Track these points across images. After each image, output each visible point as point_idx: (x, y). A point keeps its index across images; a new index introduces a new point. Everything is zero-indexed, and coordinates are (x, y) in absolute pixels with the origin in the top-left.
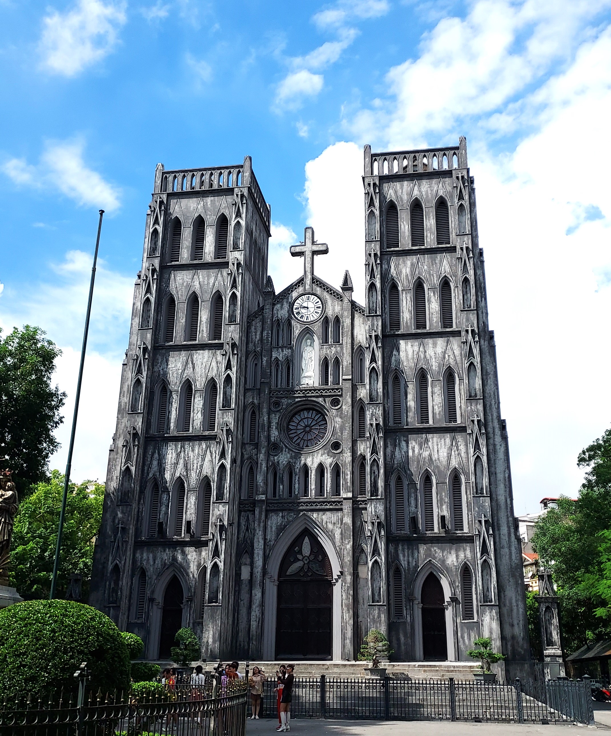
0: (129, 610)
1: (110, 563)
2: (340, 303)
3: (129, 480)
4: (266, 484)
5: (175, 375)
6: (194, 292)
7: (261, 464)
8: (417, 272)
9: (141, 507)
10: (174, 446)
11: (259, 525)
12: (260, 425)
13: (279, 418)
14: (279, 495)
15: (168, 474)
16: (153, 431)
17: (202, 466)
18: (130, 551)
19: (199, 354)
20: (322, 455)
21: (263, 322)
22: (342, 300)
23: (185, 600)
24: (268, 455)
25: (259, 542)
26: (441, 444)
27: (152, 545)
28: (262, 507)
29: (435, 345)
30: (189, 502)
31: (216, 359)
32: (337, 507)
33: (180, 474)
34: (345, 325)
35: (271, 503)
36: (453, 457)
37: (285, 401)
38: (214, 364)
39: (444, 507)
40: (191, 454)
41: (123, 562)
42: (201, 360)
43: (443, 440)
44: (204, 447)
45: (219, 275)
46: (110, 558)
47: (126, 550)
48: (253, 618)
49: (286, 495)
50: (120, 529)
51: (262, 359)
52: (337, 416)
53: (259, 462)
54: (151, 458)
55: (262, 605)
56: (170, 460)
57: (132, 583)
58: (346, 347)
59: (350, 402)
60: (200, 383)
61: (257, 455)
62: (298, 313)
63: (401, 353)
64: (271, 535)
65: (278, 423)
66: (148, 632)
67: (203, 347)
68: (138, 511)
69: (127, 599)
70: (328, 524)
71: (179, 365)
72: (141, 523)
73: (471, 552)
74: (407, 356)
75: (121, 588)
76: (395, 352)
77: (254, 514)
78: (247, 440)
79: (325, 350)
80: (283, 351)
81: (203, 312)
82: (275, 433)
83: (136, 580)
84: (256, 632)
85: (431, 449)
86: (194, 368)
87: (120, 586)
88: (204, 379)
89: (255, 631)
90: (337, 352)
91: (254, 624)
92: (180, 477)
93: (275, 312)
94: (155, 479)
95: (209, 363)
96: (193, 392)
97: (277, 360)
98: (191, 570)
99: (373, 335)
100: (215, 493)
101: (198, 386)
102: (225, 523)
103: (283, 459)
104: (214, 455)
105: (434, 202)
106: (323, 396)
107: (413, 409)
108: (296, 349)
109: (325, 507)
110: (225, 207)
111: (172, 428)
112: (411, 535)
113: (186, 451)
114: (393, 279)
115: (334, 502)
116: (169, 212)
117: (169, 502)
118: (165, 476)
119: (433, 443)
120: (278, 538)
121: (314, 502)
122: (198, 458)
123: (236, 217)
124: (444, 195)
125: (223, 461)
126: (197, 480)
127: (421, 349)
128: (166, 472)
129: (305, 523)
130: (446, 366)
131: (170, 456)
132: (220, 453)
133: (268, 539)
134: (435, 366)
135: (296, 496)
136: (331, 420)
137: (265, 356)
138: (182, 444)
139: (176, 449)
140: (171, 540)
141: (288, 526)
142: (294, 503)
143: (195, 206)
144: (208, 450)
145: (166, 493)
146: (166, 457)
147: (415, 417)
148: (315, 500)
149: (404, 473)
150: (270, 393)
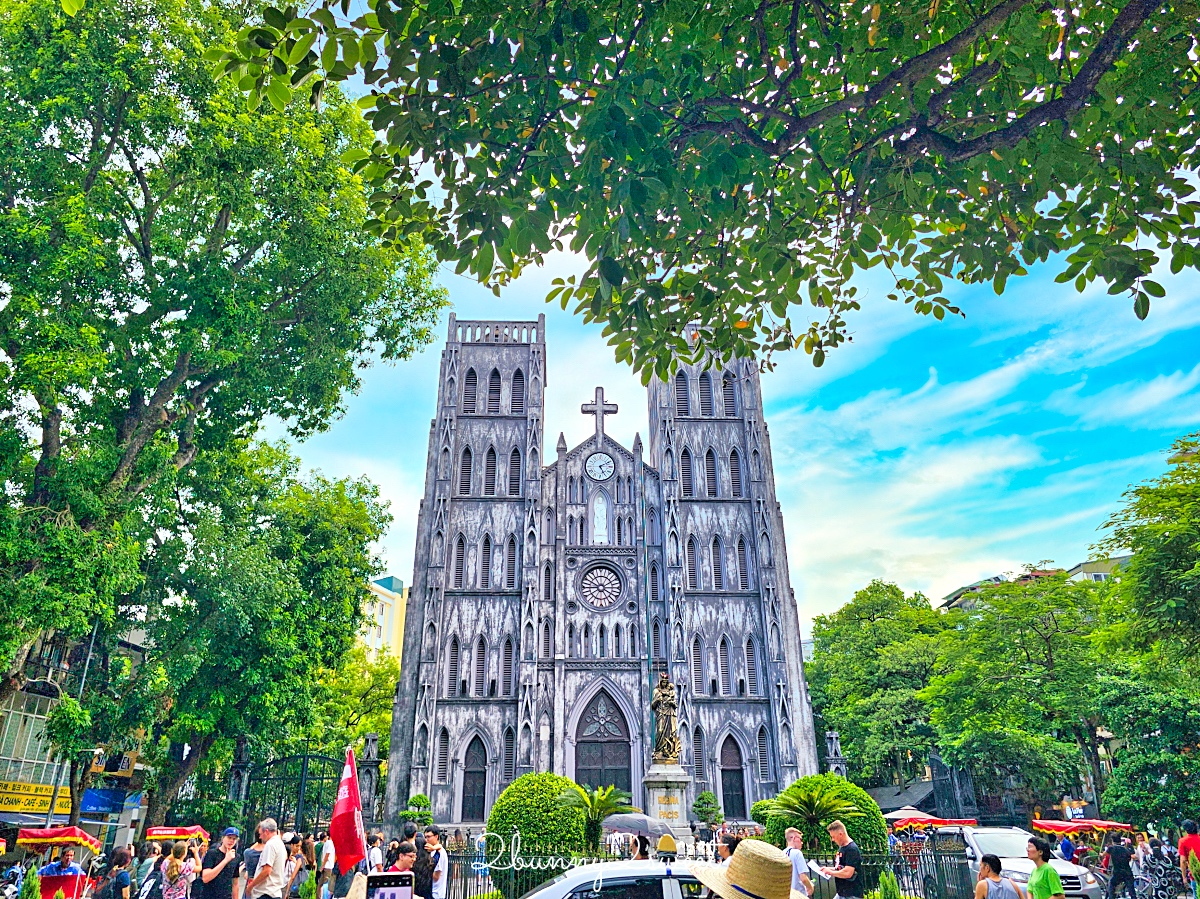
0: (432, 771)
1: (416, 723)
2: (631, 463)
3: (432, 637)
4: (564, 643)
5: (474, 528)
6: (491, 445)
7: (559, 622)
8: (708, 441)
9: (441, 664)
10: (474, 603)
11: (559, 684)
12: (556, 583)
13: (574, 576)
14: (577, 655)
15: (469, 631)
16: (452, 586)
17: (503, 623)
19: (498, 508)
20: (618, 615)
21: (557, 477)
22: (633, 461)
23: (489, 761)
24: (565, 613)
25: (559, 702)
26: (736, 609)
27: (454, 704)
28: (561, 666)
29: (727, 513)
30: (490, 662)
31: (515, 515)
32: (635, 668)
33: (482, 631)
34: (638, 485)
35: (569, 663)
36: (748, 623)
37: (580, 559)
38: (513, 519)
39: (741, 672)
40: (492, 611)
41: (430, 722)
42: (500, 515)
43: (737, 606)
44: (505, 602)
45: (517, 430)
46: (417, 717)
47: (433, 709)
49: (583, 656)
50: (426, 687)
51: (557, 516)
52: (632, 576)
53: (557, 620)
54: (451, 613)
56: (470, 617)
57: (434, 743)
58: (639, 508)
60: (499, 538)
61: (554, 613)
62: (591, 471)
63: (695, 518)
64: (570, 695)
65: (573, 581)
66: (453, 795)
67: (502, 500)
68: (439, 669)
70: (626, 684)
71: (478, 519)
72: (441, 682)
73: (766, 715)
74: (702, 523)
75: (430, 749)
76: (690, 517)
77: (553, 674)
78: (542, 598)
79: (618, 510)
80: (577, 509)
81: (501, 465)
82: (571, 593)
83: (438, 740)
85: (727, 613)
86: (493, 523)
87: (428, 747)
88: (503, 534)
90: (630, 513)
92: (481, 634)
93: (568, 468)
94: (455, 636)
95: (508, 518)
96: (492, 547)
97: (571, 517)
98: (495, 731)
99: (672, 499)
100: (522, 652)
101: (498, 541)
102: (535, 684)
103: (580, 618)
104: (516, 613)
105: (722, 375)
106: (617, 555)
107: (709, 573)
108: (590, 505)
109: (623, 668)
110: (521, 362)
111: (472, 583)
112: (711, 698)
113: (487, 608)
114: (686, 446)
115: (632, 663)
116: (463, 361)
117: (470, 660)
118: (466, 633)
119: (729, 608)
120: (576, 697)
121: (613, 663)
122: (499, 615)
123: (533, 373)
124: (730, 370)
125: (530, 620)
126: (499, 637)
127: (715, 515)
128: (466, 629)
129: (602, 684)
130: (739, 533)
131: (470, 612)
132: (526, 612)
133: (568, 699)
134: (728, 533)
135: (594, 656)
136: (626, 580)
137: (559, 512)
138: (482, 600)
139: (476, 605)
140: (474, 699)
141: (586, 687)
142: (593, 663)
143: (490, 358)
144: (509, 608)
145: (467, 651)
146: (466, 613)
147: (711, 582)
148: (613, 660)
149: (703, 637)
150: (566, 550)
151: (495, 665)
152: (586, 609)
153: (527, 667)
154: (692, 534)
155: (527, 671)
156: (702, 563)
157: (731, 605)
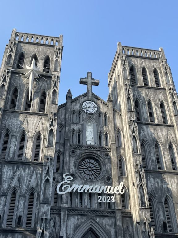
2: (107, 107)
4: (67, 197)
5: (16, 127)
8: (148, 97)
10: (12, 168)
11: (64, 223)
12: (64, 163)
13: (75, 160)
14: (76, 206)
15: (7, 185)
17: (29, 181)
19: (32, 118)
20: (101, 183)
21: (66, 110)
22: (107, 106)
26: (172, 181)
28: (65, 211)
29: (162, 131)
30: (19, 204)
31: (42, 122)
32: (111, 215)
33: (15, 185)
34: (110, 117)
35: (70, 210)
37: (78, 152)
38: (40, 124)
40: (23, 173)
42: (32, 121)
43: (173, 179)
44: (32, 169)
45: (45, 82)
49: (79, 206)
51: (65, 128)
52: (108, 162)
56: (8, 176)
58: (112, 128)
59: (116, 156)
60: (31, 132)
61: (62, 179)
62: (85, 109)
63: (145, 132)
64: (71, 231)
65: (74, 163)
67: (34, 114)
70: (106, 225)
74: (148, 135)
76: (142, 131)
77: (60, 216)
79: (100, 128)
80: (77, 126)
82: (72, 168)
85: (167, 183)
86: (28, 125)
88: (34, 132)
90: (106, 130)
92: (14, 187)
93: (72, 106)
95: (38, 124)
96: (26, 138)
97: (74, 130)
99: (133, 120)
100: (42, 197)
101: (30, 135)
102: (49, 218)
103: (78, 184)
104: (39, 176)
105: (153, 70)
106: (100, 151)
107: (155, 161)
108: (84, 125)
109: (105, 215)
110: (49, 53)
111: (12, 156)
112: (163, 234)
113: (20, 171)
114: (137, 98)
115: (110, 212)
116: (18, 49)
117: (6, 203)
118: (5, 186)
119: (168, 180)
120: (74, 233)
121: (97, 211)
122: (27, 176)
123: (56, 57)
124: (156, 68)
125: (48, 177)
126: (26, 190)
127: (155, 132)
128: (5, 183)
129: (91, 224)
130: (169, 141)
131: (9, 173)
132: (46, 172)
133: (69, 234)
134: (163, 141)
135: (86, 207)
136: (105, 164)
137: (67, 126)
138: (17, 166)
139: (13, 169)
140: (5, 229)
141: (81, 226)
142: (85, 211)
143: (33, 49)
144: (35, 172)
145: (4, 197)
146: (6, 174)
147: (156, 166)
148: (98, 210)
149: (154, 196)
150: (70, 146)
151: (22, 207)
152: (81, 178)
153: (44, 206)
154: (143, 140)
155: (44, 209)
156: (150, 155)
157: (169, 178)
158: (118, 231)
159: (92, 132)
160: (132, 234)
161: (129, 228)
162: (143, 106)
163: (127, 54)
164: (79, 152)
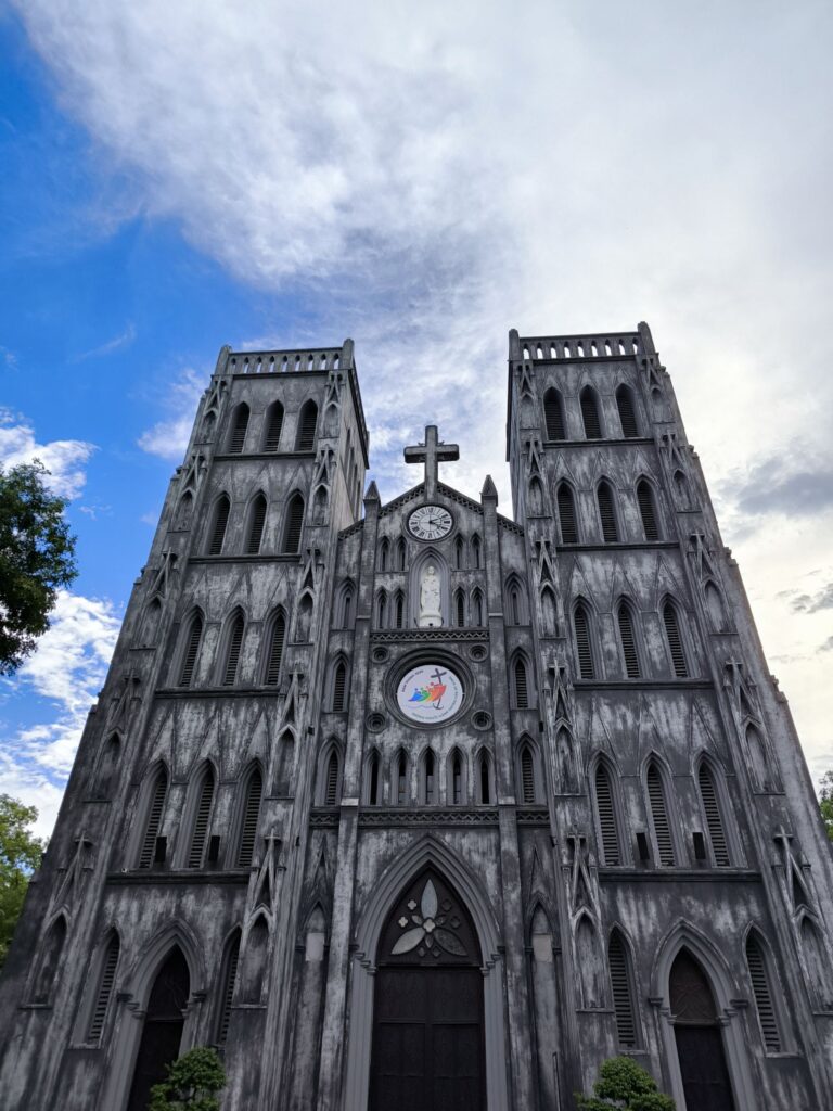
0: (73, 1018)
1: (48, 914)
2: (480, 517)
3: (113, 759)
4: (360, 780)
5: (218, 600)
6: (261, 491)
7: (353, 746)
8: (599, 470)
9: (129, 812)
10: (203, 709)
11: (346, 852)
12: (353, 683)
13: (385, 674)
14: (383, 801)
15: (188, 755)
16: (171, 683)
17: (248, 741)
18: (96, 890)
19: (261, 572)
20: (458, 734)
21: (362, 539)
23: (191, 998)
24: (365, 732)
25: (344, 885)
26: (672, 711)
27: (139, 884)
28: (352, 818)
29: (639, 563)
30: (219, 804)
31: (287, 578)
32: (488, 823)
33: (209, 754)
34: (489, 544)
35: (368, 814)
36: (696, 733)
37: (394, 650)
38: (283, 585)
39: (694, 819)
40: (232, 721)
41: (75, 912)
42: (263, 580)
43: (673, 705)
44: (256, 708)
45: (301, 469)
46: (52, 903)
47: (85, 889)
48: (327, 1043)
49: (394, 802)
50: (81, 845)
51: (359, 588)
52: (480, 672)
53: (349, 742)
54: (161, 727)
55: (345, 1015)
56: (193, 732)
57: (89, 960)
58: (492, 573)
59: (503, 651)
60: (258, 611)
61: (346, 731)
62: (416, 529)
63: (586, 574)
64: (367, 874)
65: (382, 682)
66: (106, 1072)
67: (268, 560)
68: (123, 820)
69: (73, 994)
70: (473, 854)
71: (227, 587)
72: (124, 842)
73: (759, 905)
74: (596, 579)
75: (62, 969)
76: (576, 572)
77: (337, 834)
78: (329, 707)
80: (392, 578)
81: (272, 516)
82: (377, 698)
83: (98, 955)
84: (332, 1076)
85: (656, 718)
87: (60, 963)
88: (265, 607)
89: (329, 1073)
90: (477, 580)
91: (328, 1057)
92: (208, 761)
93: (381, 526)
94: (162, 763)
95: (276, 584)
96: (246, 625)
97: (383, 591)
98: (210, 936)
100: (270, 783)
101: (255, 617)
103: (390, 739)
104: (273, 724)
105: (615, 389)
106: (456, 642)
107: (616, 655)
108: (414, 576)
109: (467, 823)
110: (314, 393)
111: (204, 679)
112: (639, 872)
113: (224, 717)
114: (563, 479)
115: (482, 814)
116: (233, 396)
117: (183, 804)
118: (183, 757)
119: (657, 709)
120: (378, 880)
121: (446, 814)
122: (243, 728)
123: (331, 399)
124: (627, 383)
125: (289, 726)
126: (238, 764)
127: (618, 568)
128: (183, 750)
129: (429, 853)
130: (662, 592)
131: (194, 724)
132: (285, 713)
133: (361, 882)
134: (643, 593)
135: (413, 803)
136: (472, 678)
137: (364, 584)
138: (217, 704)
139: (207, 712)
140: (178, 874)
141: (397, 858)
142: (410, 814)
143: (272, 390)
144: (263, 715)
145: (179, 788)
146: (187, 725)
147: (620, 668)
148: (447, 810)
149: (612, 758)
150: (371, 636)
151: (226, 812)
152: (401, 723)
153: (275, 807)
154: (580, 597)
155: (275, 814)
156: (602, 638)
157: (660, 703)
158: (506, 868)
159: (438, 591)
160: (551, 876)
161: (542, 859)
162: (583, 497)
163: (534, 358)
164: (396, 652)
